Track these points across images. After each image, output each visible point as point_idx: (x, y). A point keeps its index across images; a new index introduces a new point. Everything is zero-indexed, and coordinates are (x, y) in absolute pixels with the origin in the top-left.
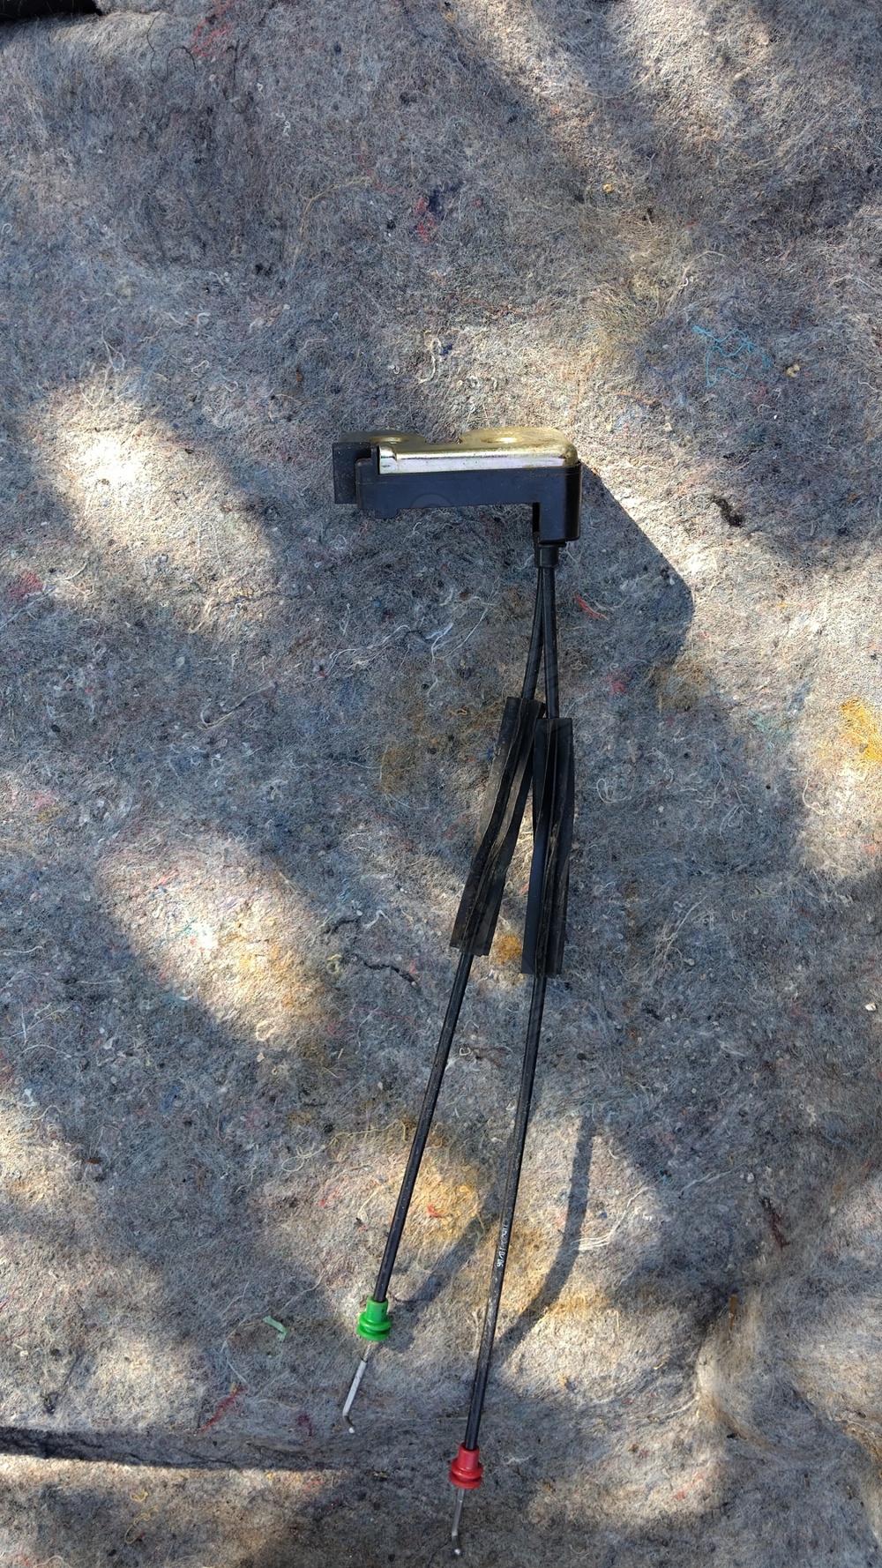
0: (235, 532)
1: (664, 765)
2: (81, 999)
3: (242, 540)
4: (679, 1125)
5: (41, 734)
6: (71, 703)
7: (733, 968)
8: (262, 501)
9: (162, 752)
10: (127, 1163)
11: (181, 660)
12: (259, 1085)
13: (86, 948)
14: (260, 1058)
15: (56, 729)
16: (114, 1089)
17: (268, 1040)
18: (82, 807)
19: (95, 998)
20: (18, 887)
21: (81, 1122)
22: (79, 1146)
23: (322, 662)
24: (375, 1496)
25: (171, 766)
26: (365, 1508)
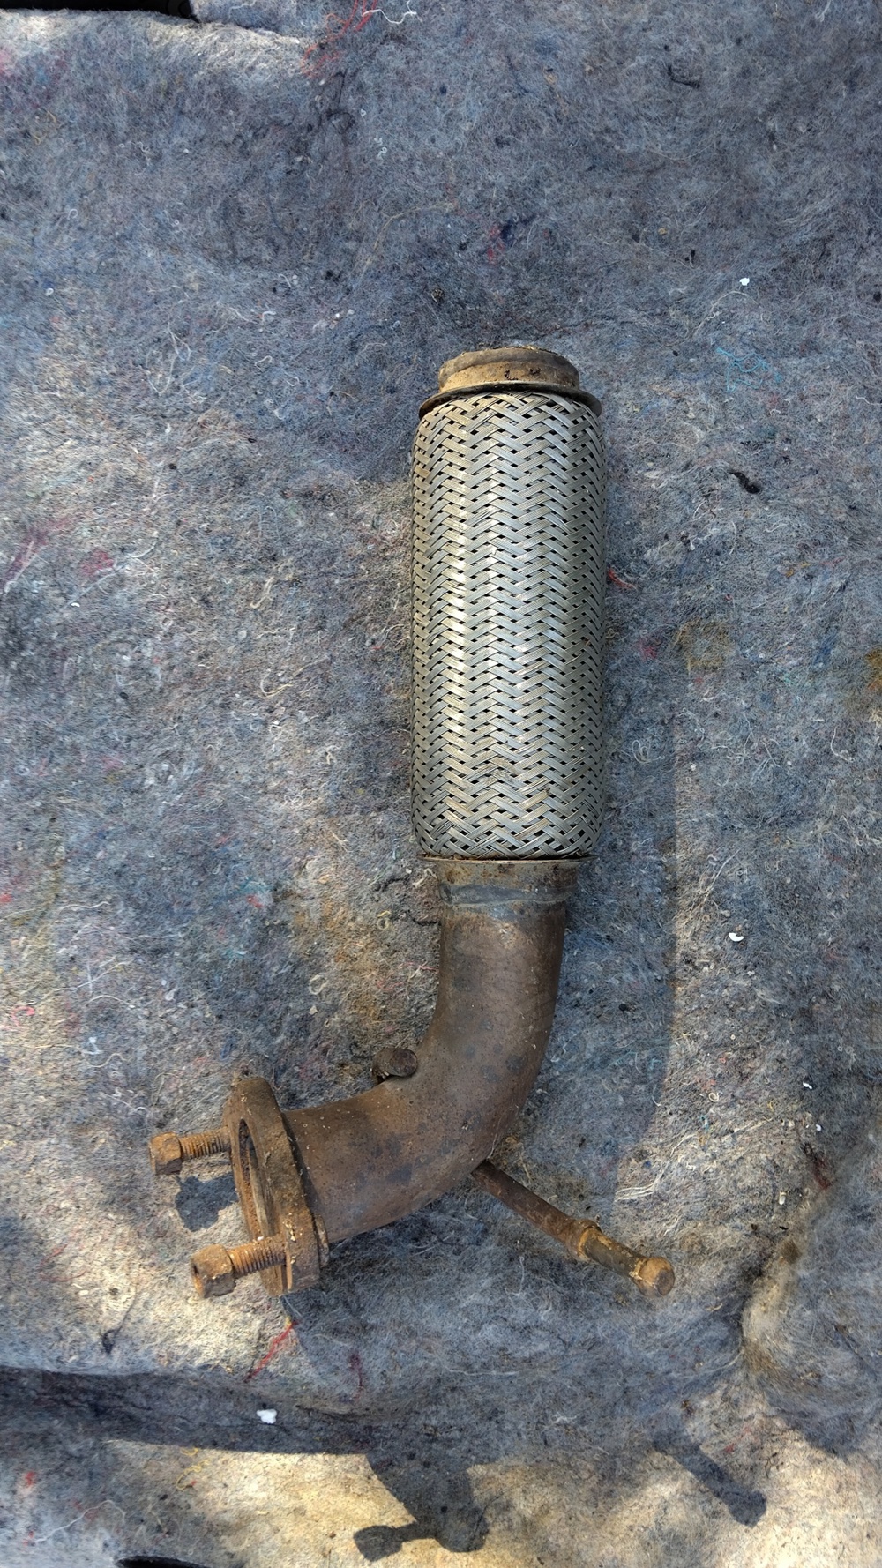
0: (294, 515)
1: (695, 725)
2: (144, 953)
3: (300, 524)
4: (719, 1071)
5: (110, 700)
6: (139, 671)
7: (768, 917)
8: (320, 487)
9: (224, 719)
10: (187, 1109)
11: (243, 633)
12: (310, 1038)
13: (150, 904)
14: (313, 1010)
15: (124, 696)
16: (175, 1039)
17: (320, 994)
18: (147, 770)
19: (158, 952)
20: (86, 845)
21: (142, 1071)
22: (141, 1093)
23: (374, 636)
24: (424, 1456)
25: (232, 731)
26: (415, 1466)
